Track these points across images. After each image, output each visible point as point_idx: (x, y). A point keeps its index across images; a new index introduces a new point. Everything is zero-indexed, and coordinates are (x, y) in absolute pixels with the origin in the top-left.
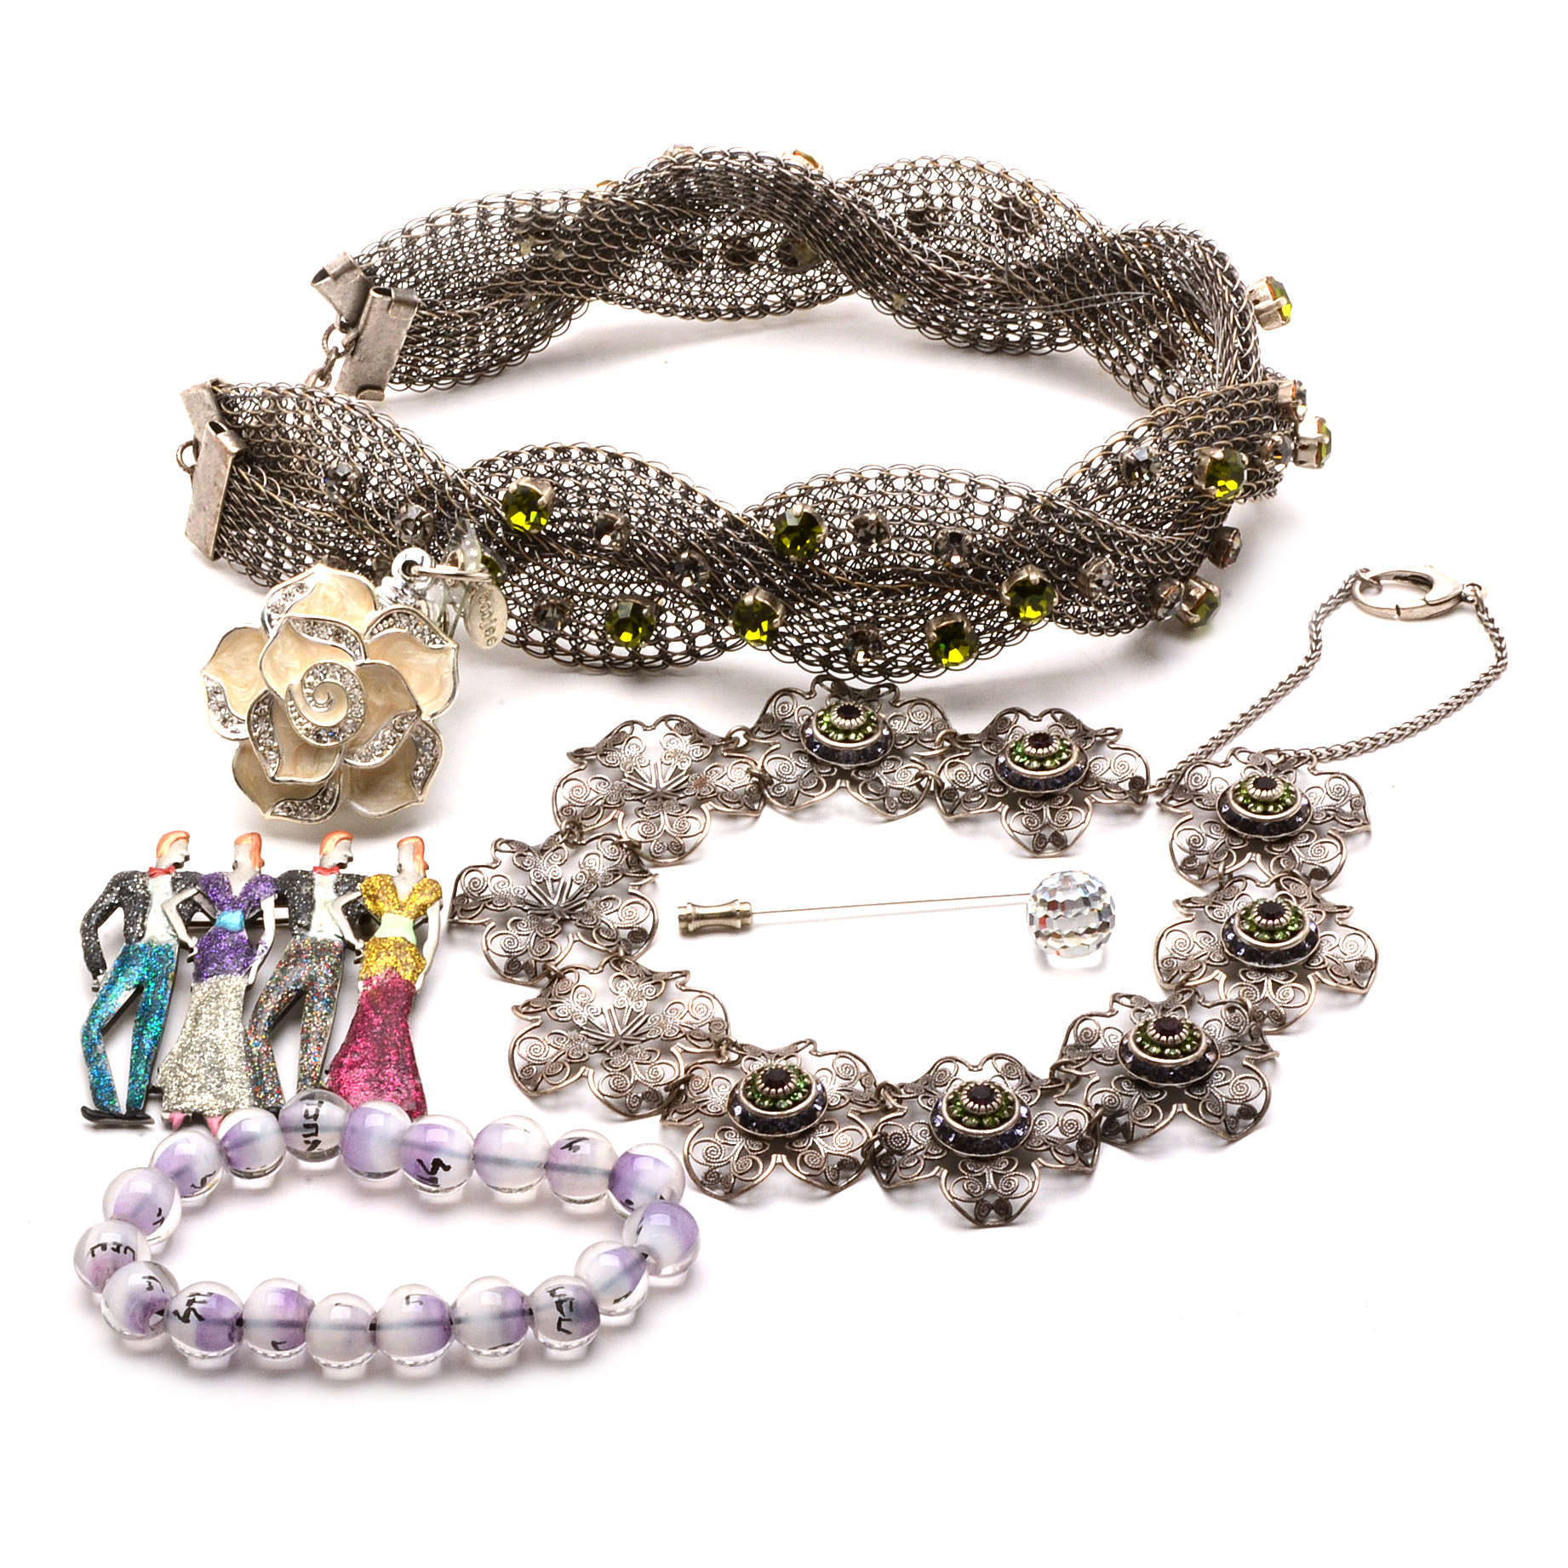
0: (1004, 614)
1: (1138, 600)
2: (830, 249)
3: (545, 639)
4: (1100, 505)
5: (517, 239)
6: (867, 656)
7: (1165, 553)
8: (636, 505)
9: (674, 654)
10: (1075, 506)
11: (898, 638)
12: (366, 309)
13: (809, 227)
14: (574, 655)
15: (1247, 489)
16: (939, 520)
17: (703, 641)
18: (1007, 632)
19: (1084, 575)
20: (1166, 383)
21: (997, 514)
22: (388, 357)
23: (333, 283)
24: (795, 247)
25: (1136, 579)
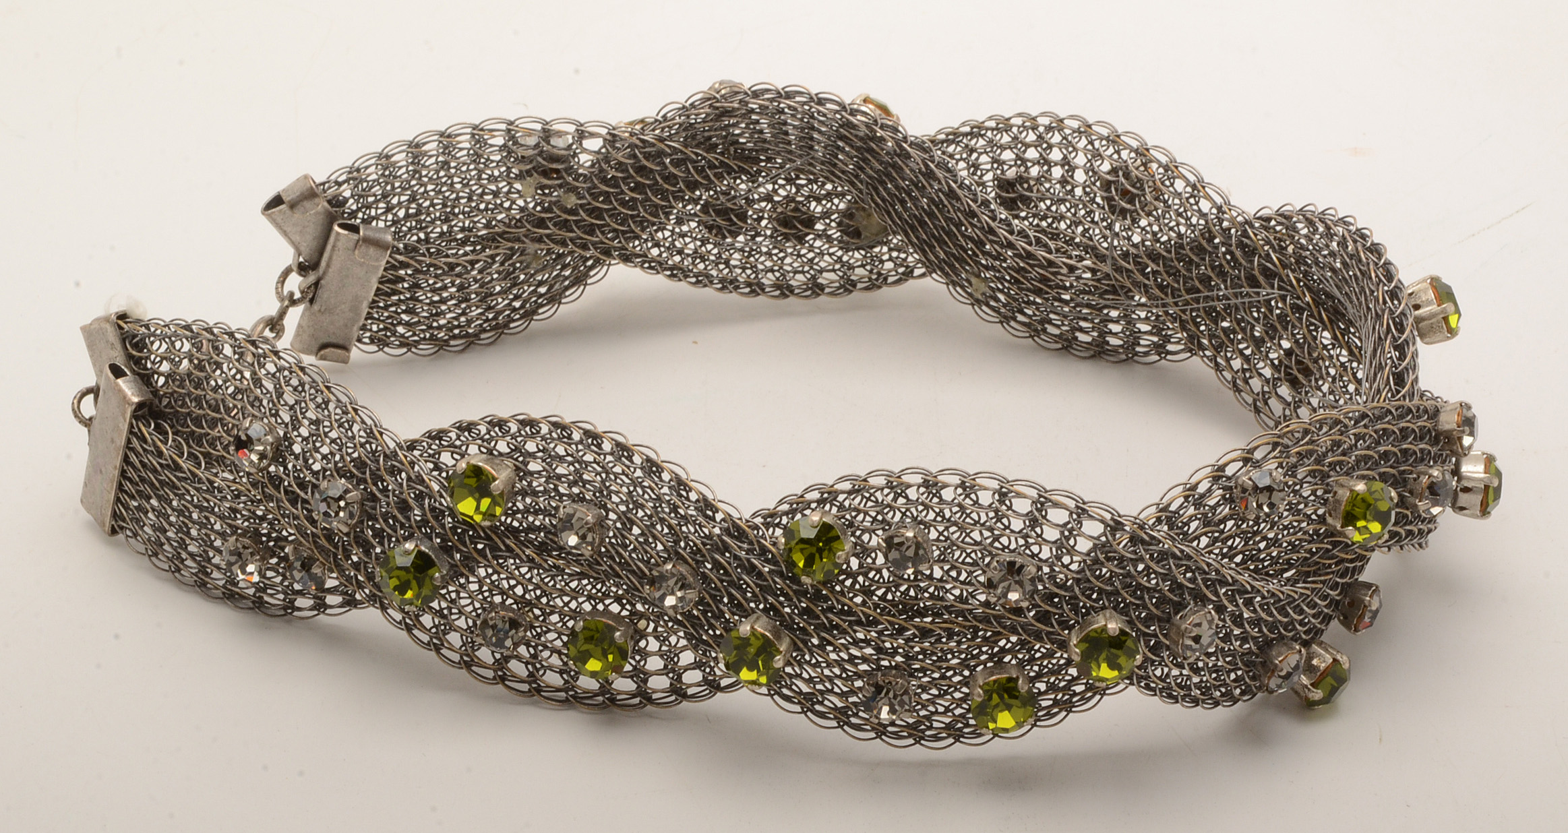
0: (1073, 671)
1: (1246, 665)
2: (900, 218)
3: (497, 660)
4: (1204, 541)
5: (520, 177)
6: (892, 711)
7: (1283, 608)
8: (615, 499)
9: (655, 691)
10: (1173, 539)
11: (934, 692)
12: (329, 247)
13: (876, 189)
14: (530, 683)
15: (1393, 535)
16: (997, 544)
17: (693, 677)
18: (1075, 694)
19: (1179, 628)
20: (1298, 404)
21: (1072, 542)
22: (355, 309)
23: (288, 212)
24: (859, 215)
25: (1244, 639)
